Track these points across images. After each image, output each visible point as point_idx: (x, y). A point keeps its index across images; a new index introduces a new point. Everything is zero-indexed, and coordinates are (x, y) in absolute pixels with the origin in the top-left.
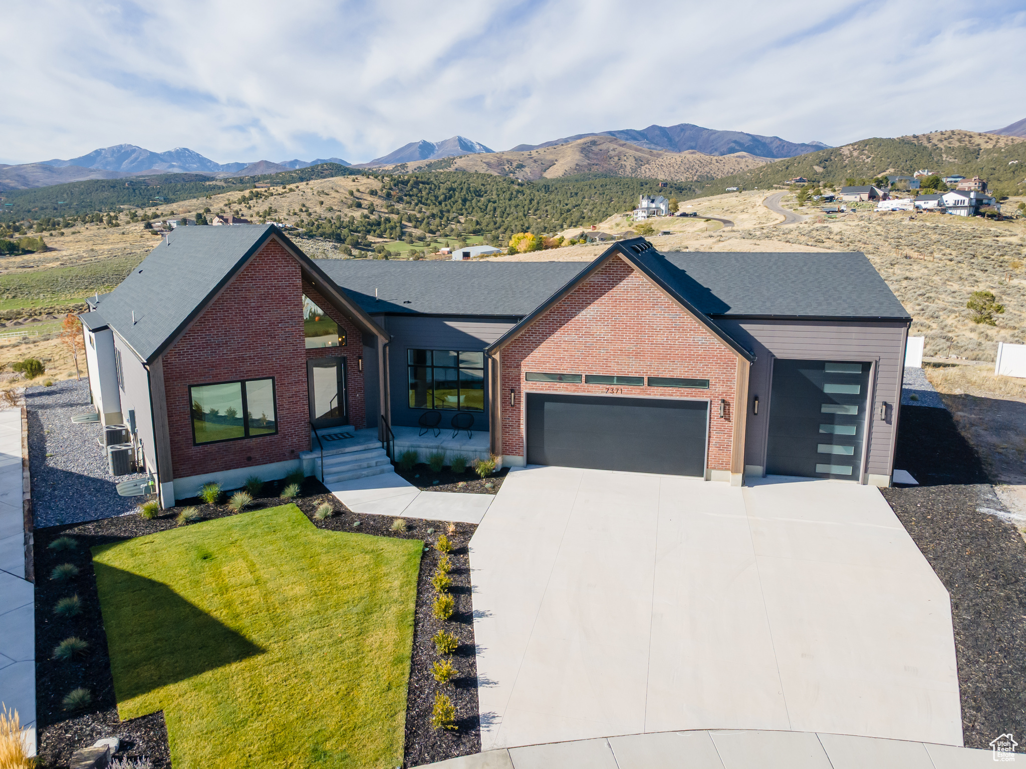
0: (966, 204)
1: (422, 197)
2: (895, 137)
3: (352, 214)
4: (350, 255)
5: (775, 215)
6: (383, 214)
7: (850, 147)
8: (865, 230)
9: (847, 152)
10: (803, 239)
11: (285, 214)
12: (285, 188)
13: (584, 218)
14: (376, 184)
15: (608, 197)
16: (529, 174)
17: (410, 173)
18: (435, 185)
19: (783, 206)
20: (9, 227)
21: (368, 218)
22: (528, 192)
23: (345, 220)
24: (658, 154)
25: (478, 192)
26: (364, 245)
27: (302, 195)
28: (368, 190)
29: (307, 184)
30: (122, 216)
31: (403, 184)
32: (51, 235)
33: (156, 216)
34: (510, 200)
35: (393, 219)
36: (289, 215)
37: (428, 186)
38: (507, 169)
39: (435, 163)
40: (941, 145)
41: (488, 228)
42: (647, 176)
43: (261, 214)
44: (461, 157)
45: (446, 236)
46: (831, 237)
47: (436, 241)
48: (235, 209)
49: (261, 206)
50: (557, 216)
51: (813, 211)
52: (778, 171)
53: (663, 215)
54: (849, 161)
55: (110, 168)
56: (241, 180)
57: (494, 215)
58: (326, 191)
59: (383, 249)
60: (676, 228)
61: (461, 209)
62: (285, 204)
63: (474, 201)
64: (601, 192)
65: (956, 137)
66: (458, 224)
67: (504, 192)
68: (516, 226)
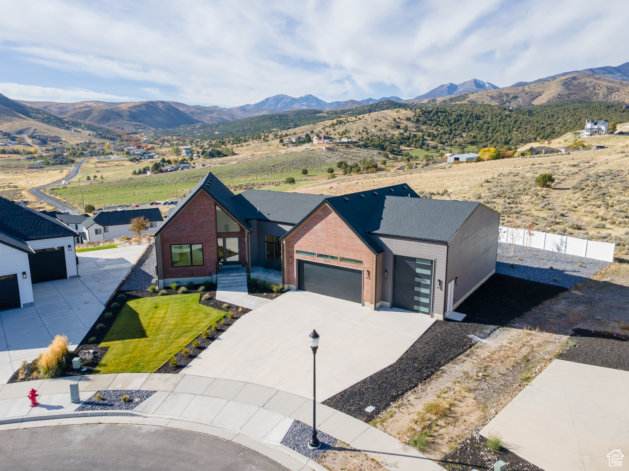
1: (439, 121)
3: (393, 133)
4: (387, 158)
6: (413, 132)
11: (353, 133)
12: (356, 117)
13: (554, 133)
14: (409, 113)
16: (521, 102)
17: (438, 104)
18: (449, 113)
20: (220, 142)
21: (403, 135)
22: (515, 115)
23: (388, 136)
24: (627, 84)
25: (478, 116)
26: (397, 152)
27: (365, 122)
28: (405, 118)
29: (369, 115)
30: (271, 136)
31: (428, 113)
32: (237, 146)
33: (287, 135)
34: (500, 122)
35: (419, 135)
36: (356, 134)
37: (444, 114)
38: (505, 100)
39: (455, 97)
41: (481, 141)
42: (616, 100)
43: (340, 133)
44: (473, 93)
45: (452, 145)
47: (444, 149)
48: (327, 131)
49: (341, 129)
50: (533, 132)
53: (603, 133)
55: (272, 108)
56: (336, 112)
57: (487, 132)
58: (379, 119)
59: (408, 154)
60: (611, 143)
61: (465, 128)
62: (354, 128)
63: (474, 123)
64: (572, 114)
66: (461, 138)
67: (496, 116)
68: (501, 139)
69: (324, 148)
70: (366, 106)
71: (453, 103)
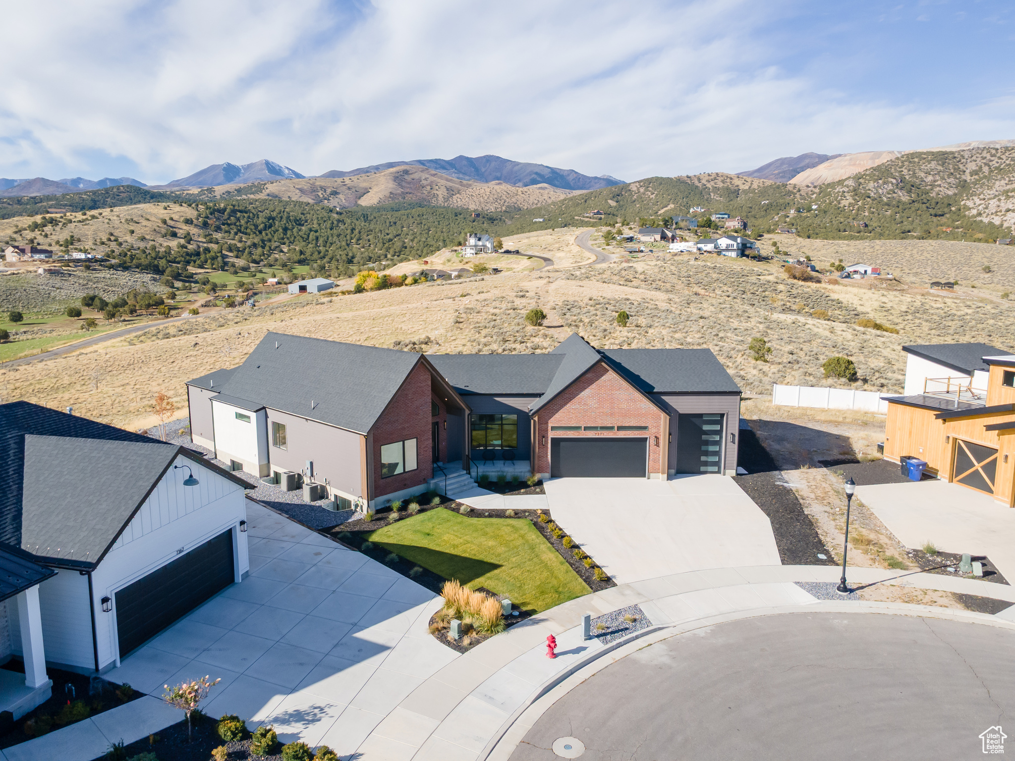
0: (735, 247)
1: (241, 226)
2: (673, 177)
3: (168, 244)
4: (173, 287)
5: (587, 254)
6: (201, 244)
7: (637, 184)
8: (662, 269)
9: (635, 189)
10: (615, 278)
11: (90, 243)
12: (85, 214)
14: (191, 213)
15: (426, 227)
16: (344, 201)
17: (218, 197)
18: (253, 214)
19: (592, 245)
21: (186, 247)
22: (349, 221)
23: (161, 250)
24: (467, 184)
25: (298, 221)
26: (185, 277)
27: (108, 223)
28: (182, 219)
29: (112, 211)
31: (220, 212)
34: (331, 229)
35: (213, 248)
36: (96, 244)
37: (245, 215)
38: (321, 196)
39: (245, 188)
40: (709, 185)
41: (313, 258)
42: (459, 206)
43: (61, 243)
44: (272, 183)
45: (271, 266)
46: (637, 276)
47: (261, 272)
48: (29, 237)
49: (60, 234)
50: (380, 245)
51: (618, 250)
52: (578, 204)
53: (490, 252)
54: (637, 197)
56: (18, 200)
57: (316, 244)
58: (135, 219)
59: (208, 281)
60: (504, 265)
61: (283, 239)
62: (89, 233)
63: (295, 230)
64: (419, 222)
65: (720, 179)
66: (282, 254)
67: (325, 221)
69: (41, 271)
70: (85, 193)
71: (244, 197)
